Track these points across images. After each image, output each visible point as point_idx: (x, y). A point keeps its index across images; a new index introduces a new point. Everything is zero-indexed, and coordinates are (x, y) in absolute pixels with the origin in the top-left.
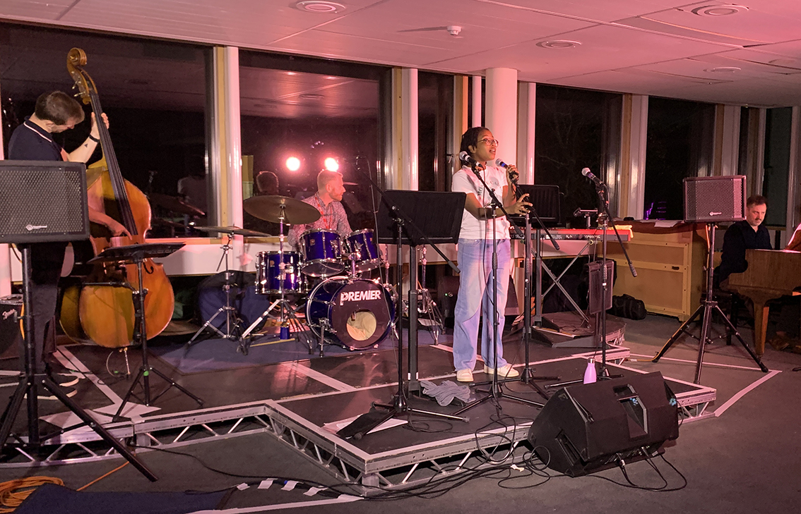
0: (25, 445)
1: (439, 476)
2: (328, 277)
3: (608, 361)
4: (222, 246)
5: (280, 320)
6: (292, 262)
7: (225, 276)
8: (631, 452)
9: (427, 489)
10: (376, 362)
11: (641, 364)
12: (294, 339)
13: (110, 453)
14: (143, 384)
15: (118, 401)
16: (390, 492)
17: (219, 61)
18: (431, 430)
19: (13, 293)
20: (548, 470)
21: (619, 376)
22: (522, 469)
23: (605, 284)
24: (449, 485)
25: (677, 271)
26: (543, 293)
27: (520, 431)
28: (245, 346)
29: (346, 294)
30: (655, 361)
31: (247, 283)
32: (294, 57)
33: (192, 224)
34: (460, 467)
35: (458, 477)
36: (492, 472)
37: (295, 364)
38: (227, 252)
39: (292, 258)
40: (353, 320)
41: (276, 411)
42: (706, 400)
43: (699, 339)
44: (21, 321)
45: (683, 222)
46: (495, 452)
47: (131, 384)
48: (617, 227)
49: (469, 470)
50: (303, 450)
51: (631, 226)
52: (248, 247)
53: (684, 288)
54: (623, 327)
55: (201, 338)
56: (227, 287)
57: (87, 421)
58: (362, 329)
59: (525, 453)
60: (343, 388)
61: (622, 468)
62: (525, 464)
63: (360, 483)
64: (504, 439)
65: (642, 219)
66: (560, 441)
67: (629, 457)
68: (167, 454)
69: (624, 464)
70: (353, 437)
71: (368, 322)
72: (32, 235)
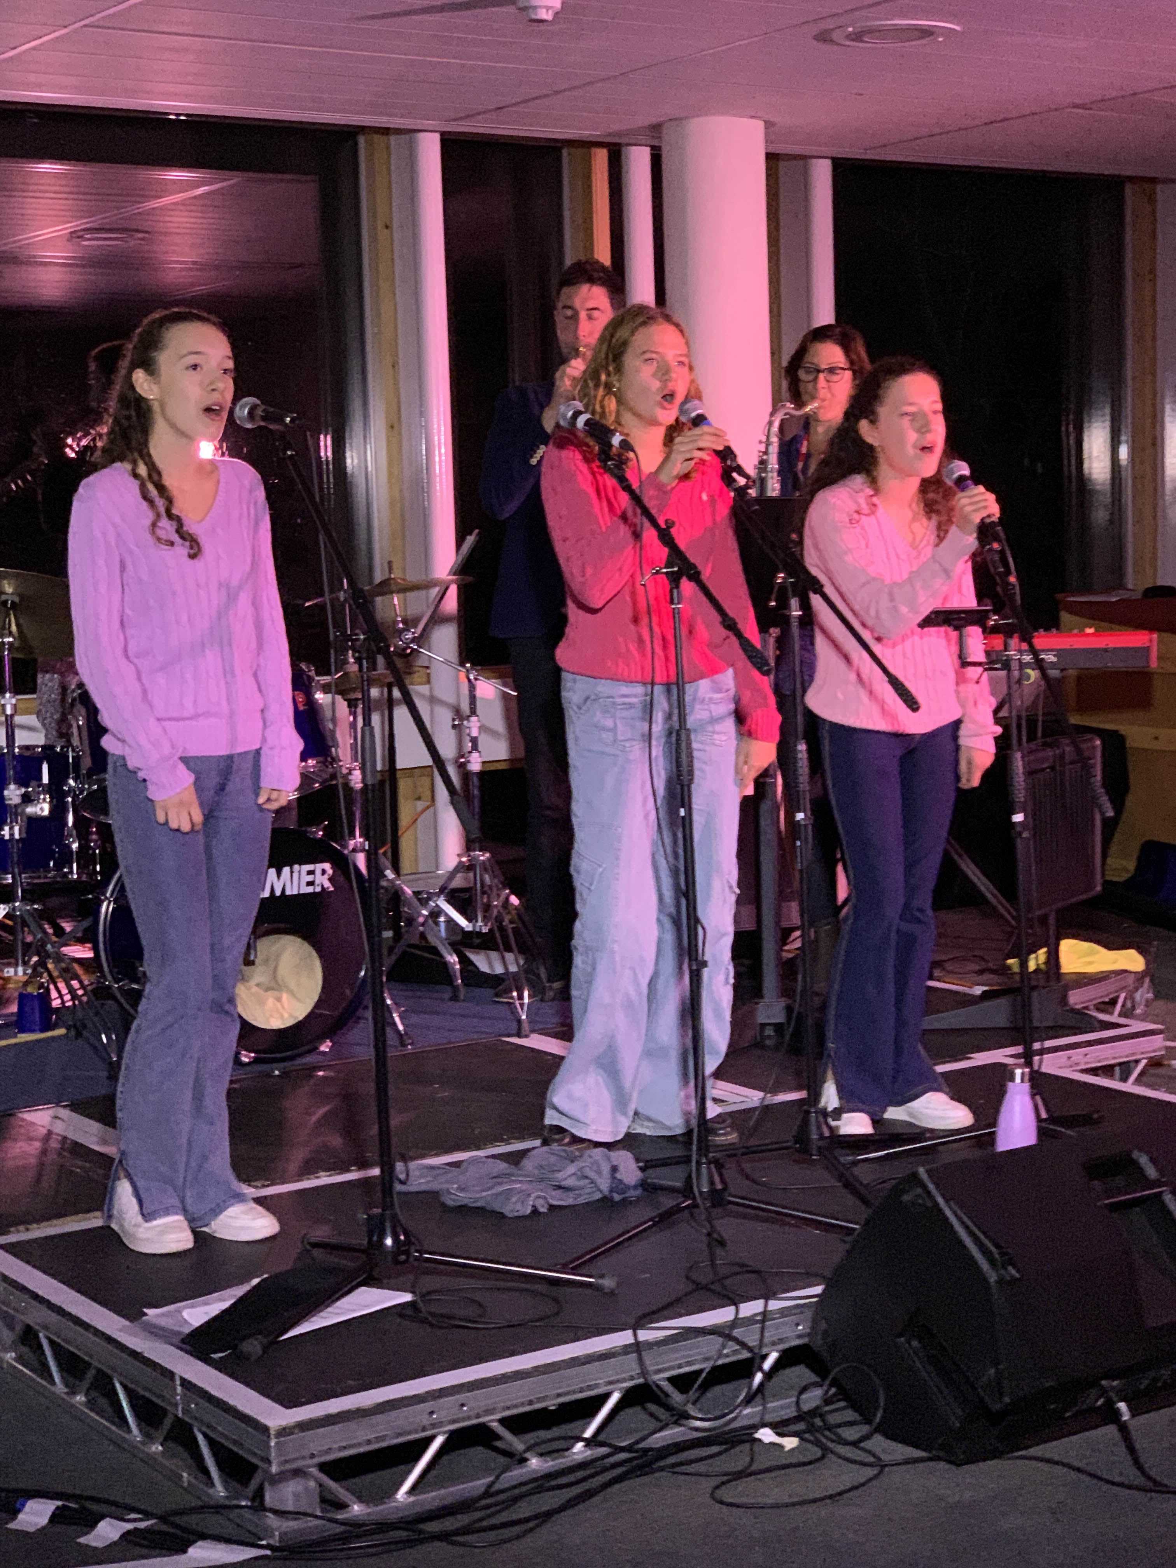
1: (516, 1474)
5: (14, 970)
6: (45, 780)
8: (1152, 1374)
9: (478, 1515)
12: (62, 1031)
16: (356, 1528)
18: (491, 1321)
20: (879, 1444)
22: (790, 1443)
24: (550, 1501)
27: (783, 1313)
34: (589, 1443)
35: (580, 1474)
36: (690, 1454)
37: (64, 1113)
46: (701, 1390)
49: (617, 1451)
50: (80, 1398)
59: (804, 1390)
61: (1123, 1428)
62: (801, 1426)
63: (258, 1503)
64: (732, 1346)
66: (913, 1347)
67: (1144, 1393)
69: (1126, 1417)
70: (236, 1352)
71: (295, 968)
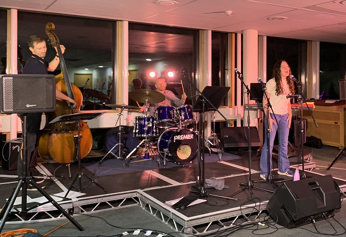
0: (19, 213)
1: (222, 229)
2: (168, 128)
3: (305, 169)
4: (118, 114)
5: (145, 149)
6: (151, 121)
7: (119, 129)
8: (318, 216)
9: (217, 235)
10: (191, 170)
11: (321, 171)
13: (61, 217)
14: (78, 182)
15: (66, 190)
16: (198, 236)
17: (119, 28)
18: (219, 205)
19: (18, 137)
20: (277, 225)
21: (311, 177)
22: (264, 225)
23: (302, 131)
24: (228, 233)
25: (337, 124)
27: (262, 205)
28: (128, 163)
29: (177, 136)
30: (328, 169)
31: (129, 132)
33: (104, 103)
34: (233, 224)
35: (232, 229)
36: (248, 226)
37: (152, 171)
38: (120, 117)
39: (151, 119)
40: (180, 149)
41: (142, 195)
44: (21, 151)
45: (339, 101)
47: (72, 182)
48: (307, 103)
49: (237, 225)
50: (155, 215)
51: (314, 103)
52: (130, 114)
53: (341, 133)
54: (312, 152)
55: (106, 159)
56: (120, 133)
57: (51, 200)
58: (184, 153)
59: (265, 217)
60: (175, 183)
61: (314, 224)
62: (265, 222)
63: (183, 232)
64: (255, 210)
65: (319, 99)
66: (282, 210)
67: (317, 218)
68: (89, 217)
69: (314, 222)
70: (180, 209)
71: (187, 150)
72: (29, 109)
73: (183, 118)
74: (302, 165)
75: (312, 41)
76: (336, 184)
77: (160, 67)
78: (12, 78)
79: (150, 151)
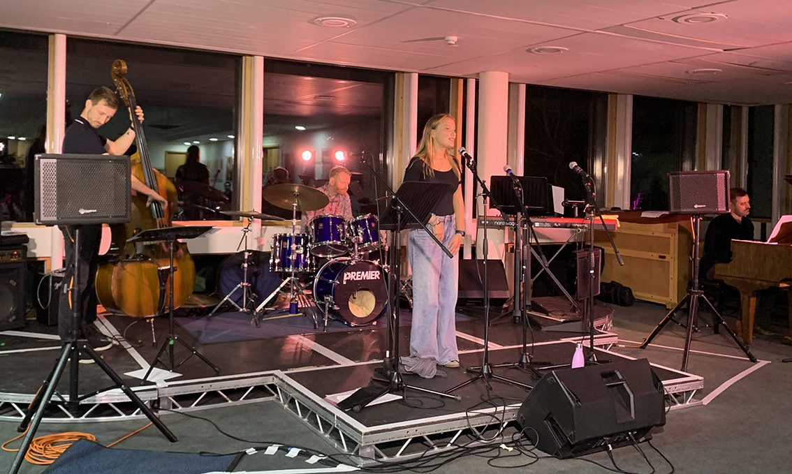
0: (66, 403)
1: (430, 452)
2: (334, 258)
3: (596, 346)
4: (242, 228)
5: (290, 296)
6: (302, 243)
7: (244, 257)
8: (617, 437)
9: (420, 463)
10: (374, 339)
11: (627, 351)
12: (301, 314)
13: (137, 414)
14: (168, 352)
15: (146, 366)
16: (385, 465)
17: (247, 69)
18: (425, 406)
20: (536, 451)
21: (608, 362)
22: (510, 449)
23: (592, 272)
24: (441, 461)
25: (664, 260)
26: (532, 278)
27: (509, 411)
28: (259, 320)
29: (349, 274)
30: (643, 347)
31: (263, 261)
32: (311, 64)
33: (218, 208)
34: (452, 444)
35: (450, 453)
36: (481, 450)
37: (302, 337)
38: (247, 234)
39: (302, 240)
40: (355, 298)
41: (283, 381)
42: (694, 387)
43: (686, 327)
44: (70, 292)
45: (668, 213)
46: (485, 431)
47: (157, 352)
48: (604, 217)
49: (460, 447)
50: (306, 420)
51: (618, 216)
52: (265, 229)
53: (671, 276)
54: (611, 312)
55: (221, 310)
56: (246, 265)
57: (119, 383)
58: (363, 306)
59: (515, 434)
60: (345, 362)
61: (609, 452)
62: (514, 444)
63: (357, 454)
64: (494, 419)
65: (628, 209)
66: (548, 424)
67: (615, 442)
68: (186, 417)
69: (611, 449)
70: (352, 410)
71: (367, 301)
72: (84, 217)
73: (361, 239)
74: (589, 337)
75: (616, 94)
76: (657, 377)
77: (322, 141)
78: (55, 161)
79: (300, 299)
